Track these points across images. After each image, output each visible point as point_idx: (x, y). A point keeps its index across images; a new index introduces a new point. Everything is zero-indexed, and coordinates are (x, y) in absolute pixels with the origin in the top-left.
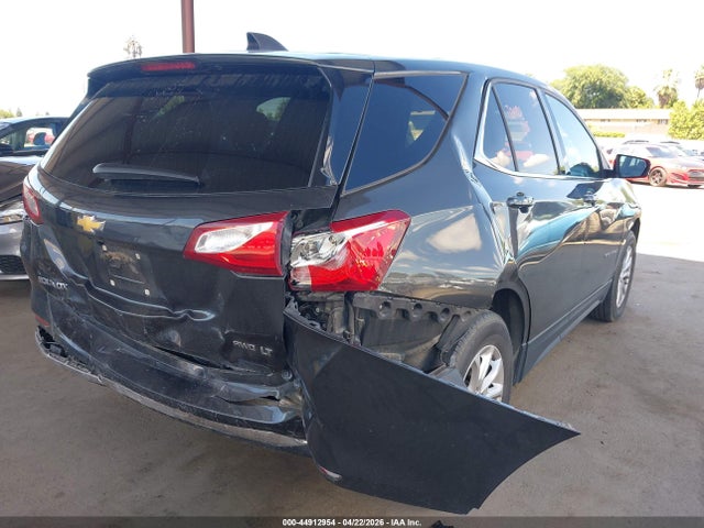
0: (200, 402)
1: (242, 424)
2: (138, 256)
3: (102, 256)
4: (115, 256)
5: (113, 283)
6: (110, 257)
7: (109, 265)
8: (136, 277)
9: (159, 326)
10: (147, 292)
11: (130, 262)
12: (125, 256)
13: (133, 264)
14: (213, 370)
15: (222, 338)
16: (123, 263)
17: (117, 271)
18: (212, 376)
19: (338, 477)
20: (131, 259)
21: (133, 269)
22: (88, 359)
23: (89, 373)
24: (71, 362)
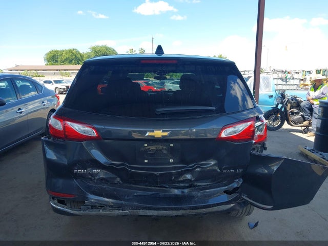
2: (172, 145)
3: (142, 149)
4: (152, 148)
5: (146, 161)
6: (149, 149)
7: (146, 153)
8: (165, 155)
9: (181, 174)
10: (171, 161)
11: (163, 149)
12: (160, 147)
13: (165, 149)
14: (191, 189)
15: (219, 170)
16: (157, 150)
17: (152, 154)
18: (190, 192)
19: (272, 206)
20: (165, 148)
21: (165, 152)
22: (122, 204)
23: (121, 211)
24: (105, 209)
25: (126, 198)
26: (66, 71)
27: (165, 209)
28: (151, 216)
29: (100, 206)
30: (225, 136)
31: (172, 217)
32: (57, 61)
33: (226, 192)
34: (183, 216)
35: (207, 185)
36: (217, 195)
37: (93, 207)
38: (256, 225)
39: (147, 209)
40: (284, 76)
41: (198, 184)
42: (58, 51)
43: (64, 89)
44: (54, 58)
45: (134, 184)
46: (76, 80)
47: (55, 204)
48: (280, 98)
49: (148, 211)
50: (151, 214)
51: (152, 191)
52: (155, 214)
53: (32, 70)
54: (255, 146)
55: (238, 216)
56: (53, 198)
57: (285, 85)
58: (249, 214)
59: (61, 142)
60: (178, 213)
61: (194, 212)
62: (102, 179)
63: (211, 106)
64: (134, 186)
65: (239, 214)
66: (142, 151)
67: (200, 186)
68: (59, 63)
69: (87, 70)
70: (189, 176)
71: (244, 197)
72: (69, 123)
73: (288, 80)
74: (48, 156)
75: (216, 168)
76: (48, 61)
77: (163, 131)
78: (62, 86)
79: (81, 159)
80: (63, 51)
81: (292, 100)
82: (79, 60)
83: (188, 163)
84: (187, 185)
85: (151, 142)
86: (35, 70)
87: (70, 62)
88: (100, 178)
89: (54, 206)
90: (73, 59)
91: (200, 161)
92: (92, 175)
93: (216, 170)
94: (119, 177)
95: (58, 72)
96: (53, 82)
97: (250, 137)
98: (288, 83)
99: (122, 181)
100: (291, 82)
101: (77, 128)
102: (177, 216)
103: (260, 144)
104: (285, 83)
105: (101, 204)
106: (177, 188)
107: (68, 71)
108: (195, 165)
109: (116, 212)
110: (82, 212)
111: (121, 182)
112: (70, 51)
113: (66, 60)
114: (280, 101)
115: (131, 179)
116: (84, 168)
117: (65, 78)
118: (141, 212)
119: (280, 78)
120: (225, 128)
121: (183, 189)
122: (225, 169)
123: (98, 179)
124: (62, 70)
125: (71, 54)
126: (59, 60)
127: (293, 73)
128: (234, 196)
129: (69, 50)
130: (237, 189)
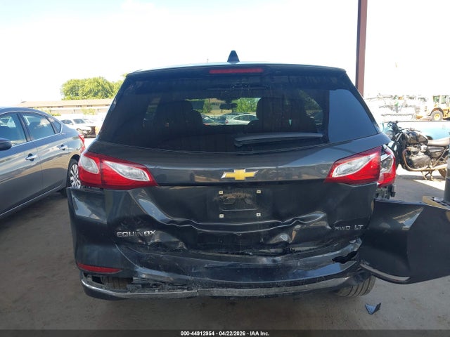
0: (290, 277)
1: (320, 279)
2: (259, 192)
3: (215, 198)
4: (230, 196)
5: (222, 216)
6: (225, 198)
7: (222, 204)
8: (249, 206)
9: (273, 234)
10: (258, 215)
11: (246, 197)
12: (241, 194)
13: (250, 198)
14: (286, 256)
15: (328, 227)
16: (237, 200)
17: (229, 206)
18: (286, 260)
19: (407, 278)
20: (248, 195)
21: (249, 202)
22: (187, 280)
23: (186, 291)
24: (163, 289)
25: (193, 271)
26: (90, 107)
27: (250, 286)
28: (229, 297)
29: (155, 285)
30: (337, 176)
31: (260, 297)
32: (77, 95)
33: (336, 260)
34: (275, 296)
35: (310, 249)
36: (324, 264)
37: (146, 285)
38: (378, 308)
39: (223, 287)
40: (393, 102)
41: (297, 249)
42: (78, 81)
43: (88, 131)
44: (73, 91)
45: (204, 250)
46: (115, 103)
47: (88, 283)
48: (391, 133)
49: (225, 290)
50: (230, 294)
51: (230, 261)
52: (236, 295)
53: (44, 107)
54: (379, 189)
55: (350, 296)
56: (86, 275)
57: (395, 115)
58: (367, 291)
59: (96, 190)
60: (269, 291)
61: (292, 289)
62: (158, 244)
63: (317, 133)
64: (203, 253)
65: (353, 292)
66: (216, 200)
67: (300, 251)
68: (80, 96)
69: (131, 87)
70: (284, 237)
71: (365, 266)
72: (108, 163)
73: (399, 109)
74: (78, 213)
75: (324, 224)
76: (66, 95)
77: (247, 171)
78: (85, 127)
79: (126, 215)
80: (86, 80)
81: (408, 134)
82: (108, 92)
83: (282, 218)
84: (280, 250)
85: (229, 188)
86: (48, 107)
87: (96, 94)
88: (155, 243)
89: (87, 285)
90: (98, 91)
91: (300, 215)
92: (143, 238)
93: (324, 228)
94: (183, 240)
95: (80, 108)
96: (73, 122)
97: (373, 177)
98: (399, 113)
99: (187, 246)
100: (404, 111)
101: (121, 170)
102: (267, 297)
103: (386, 187)
104: (395, 113)
105: (156, 281)
106: (266, 255)
107: (92, 108)
108: (293, 220)
109: (179, 292)
110: (129, 293)
111: (185, 247)
112: (96, 80)
113: (90, 92)
114: (392, 136)
115: (200, 242)
116: (132, 229)
117: (89, 117)
118: (216, 292)
119: (388, 106)
120: (338, 164)
121: (275, 256)
122: (337, 225)
123: (152, 244)
124: (84, 106)
125: (96, 84)
126: (80, 92)
127: (406, 99)
128: (349, 264)
129: (94, 79)
130: (353, 254)
